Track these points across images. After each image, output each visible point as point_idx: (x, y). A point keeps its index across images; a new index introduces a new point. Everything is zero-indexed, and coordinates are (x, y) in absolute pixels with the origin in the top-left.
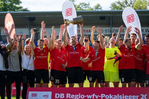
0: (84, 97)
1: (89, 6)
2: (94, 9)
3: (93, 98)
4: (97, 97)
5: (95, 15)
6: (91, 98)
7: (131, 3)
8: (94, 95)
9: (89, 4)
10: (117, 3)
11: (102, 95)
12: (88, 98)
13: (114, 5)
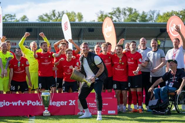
0: (9, 105)
1: (16, 18)
2: (20, 21)
3: (19, 105)
4: (23, 104)
5: (21, 27)
6: (16, 105)
7: (59, 16)
8: (19, 102)
9: (15, 16)
10: (45, 15)
11: (28, 101)
12: (14, 105)
13: (41, 18)
